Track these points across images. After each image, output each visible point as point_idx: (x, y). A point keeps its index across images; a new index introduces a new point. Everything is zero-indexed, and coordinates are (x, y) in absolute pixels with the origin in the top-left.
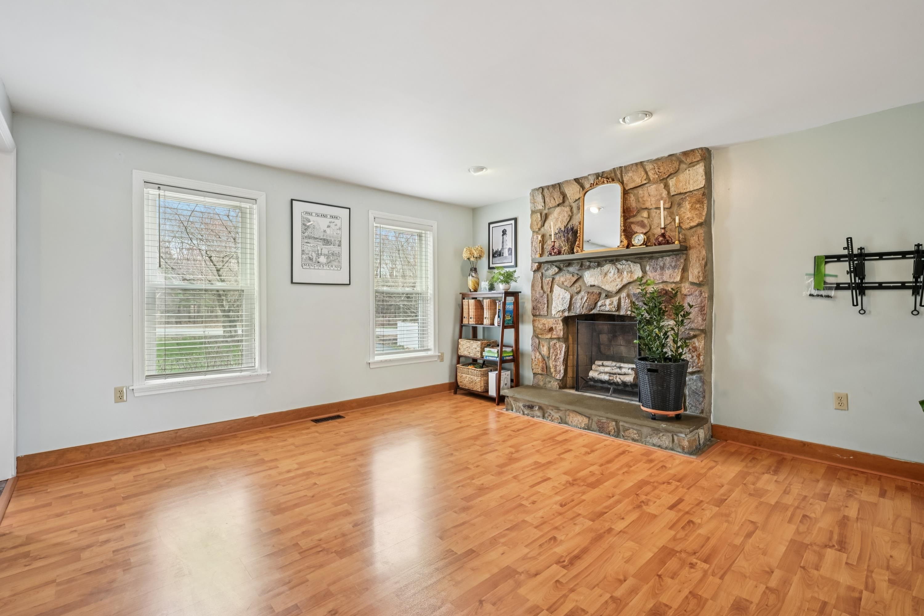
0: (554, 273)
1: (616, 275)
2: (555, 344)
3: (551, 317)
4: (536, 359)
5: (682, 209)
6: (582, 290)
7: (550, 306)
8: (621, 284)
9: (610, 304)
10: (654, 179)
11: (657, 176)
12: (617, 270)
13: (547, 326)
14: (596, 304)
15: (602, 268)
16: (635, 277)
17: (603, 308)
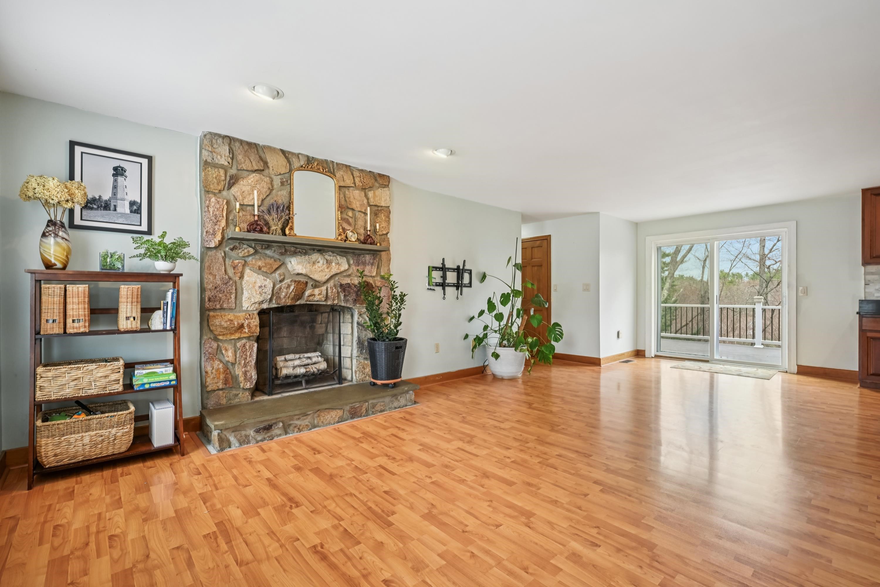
0: (247, 254)
1: (325, 266)
2: (244, 346)
3: (242, 311)
4: (214, 371)
5: (378, 219)
6: (286, 278)
7: (238, 297)
8: (330, 274)
9: (320, 294)
10: (359, 185)
11: (361, 184)
12: (325, 261)
13: (236, 323)
14: (303, 293)
15: (310, 256)
16: (342, 269)
17: (311, 298)
